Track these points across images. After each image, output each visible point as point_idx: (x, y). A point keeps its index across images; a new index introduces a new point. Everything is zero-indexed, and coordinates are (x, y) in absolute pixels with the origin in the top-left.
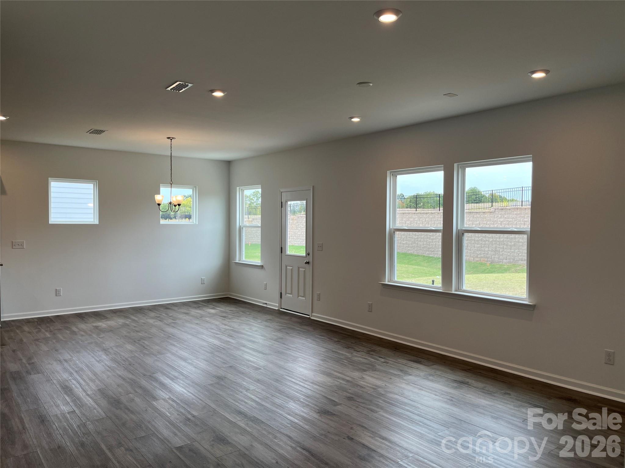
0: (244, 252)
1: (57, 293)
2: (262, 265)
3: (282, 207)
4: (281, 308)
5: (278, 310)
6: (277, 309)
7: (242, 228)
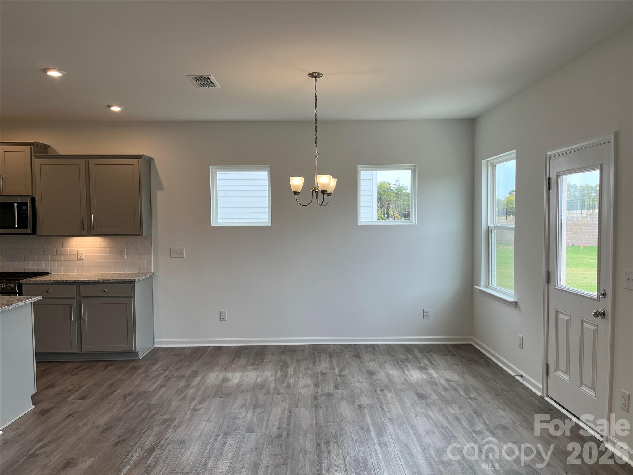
0: (494, 271)
1: (222, 317)
2: (516, 300)
3: (549, 189)
4: (548, 396)
5: (542, 398)
6: (539, 394)
7: (491, 230)
